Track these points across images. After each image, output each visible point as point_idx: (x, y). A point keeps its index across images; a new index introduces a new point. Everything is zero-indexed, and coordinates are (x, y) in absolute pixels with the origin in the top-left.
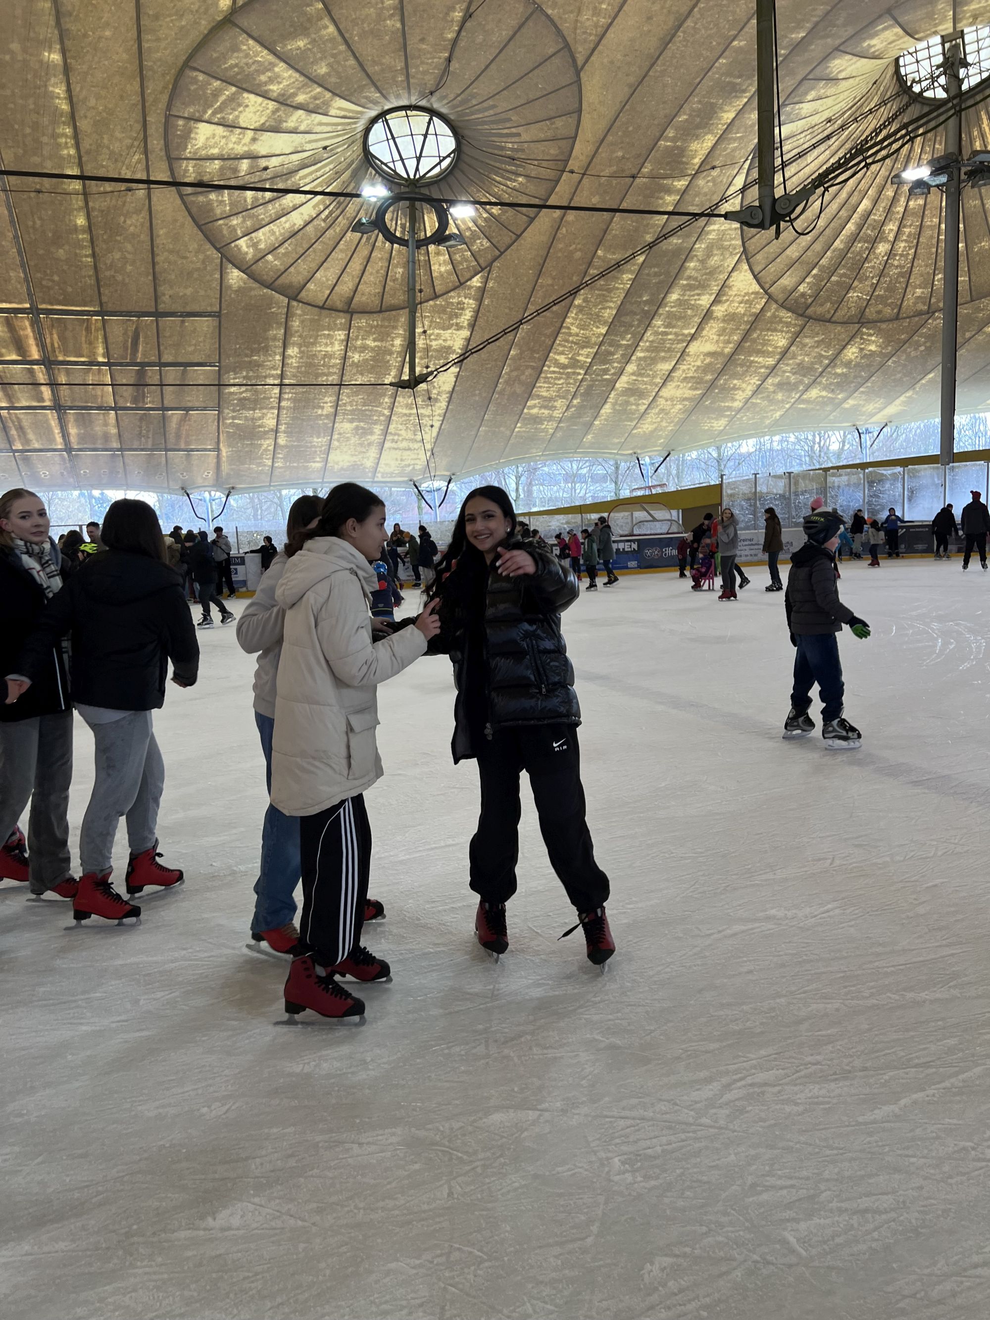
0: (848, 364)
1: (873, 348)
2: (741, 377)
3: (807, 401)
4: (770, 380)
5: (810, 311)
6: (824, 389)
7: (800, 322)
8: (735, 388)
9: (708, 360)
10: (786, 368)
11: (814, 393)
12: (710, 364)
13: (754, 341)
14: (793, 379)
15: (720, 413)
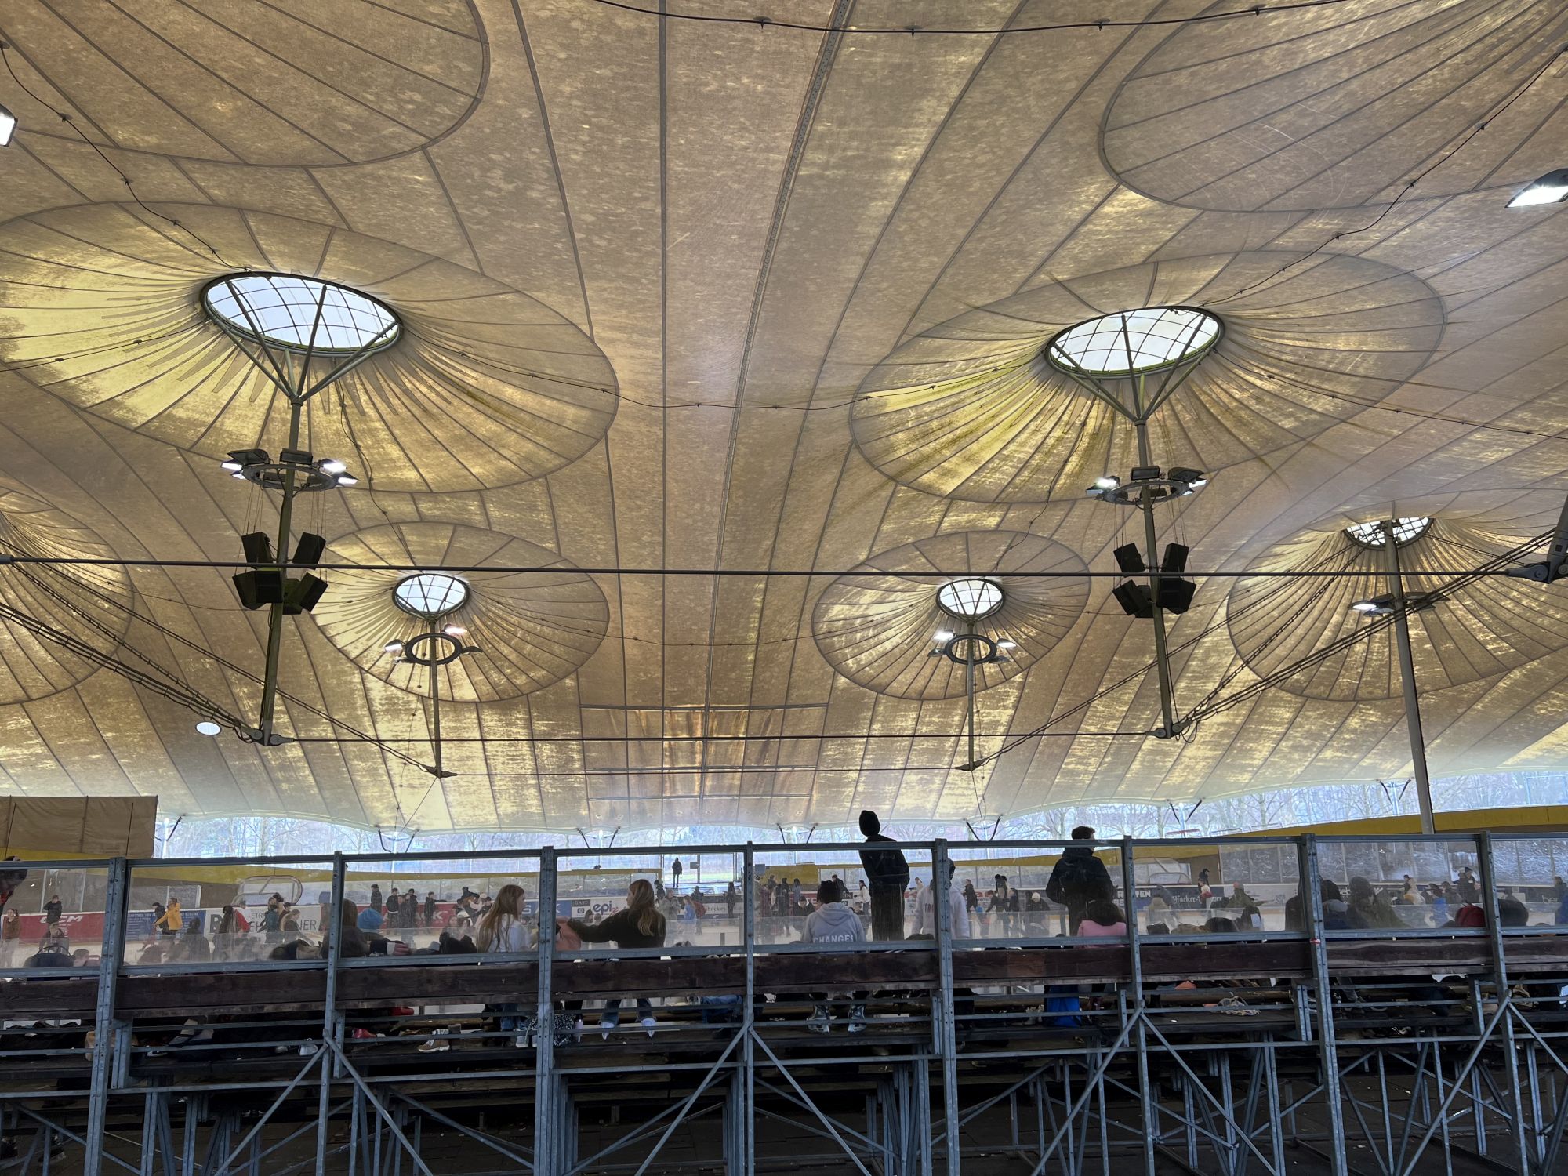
0: (1354, 731)
1: (1373, 719)
2: (1255, 741)
3: (1324, 760)
4: (1283, 744)
5: (1307, 692)
6: (1338, 750)
7: (1300, 700)
8: (1251, 749)
9: (1222, 729)
10: (1297, 735)
11: (1328, 754)
12: (1224, 732)
13: (1261, 714)
14: (1305, 743)
15: (1243, 769)
